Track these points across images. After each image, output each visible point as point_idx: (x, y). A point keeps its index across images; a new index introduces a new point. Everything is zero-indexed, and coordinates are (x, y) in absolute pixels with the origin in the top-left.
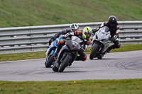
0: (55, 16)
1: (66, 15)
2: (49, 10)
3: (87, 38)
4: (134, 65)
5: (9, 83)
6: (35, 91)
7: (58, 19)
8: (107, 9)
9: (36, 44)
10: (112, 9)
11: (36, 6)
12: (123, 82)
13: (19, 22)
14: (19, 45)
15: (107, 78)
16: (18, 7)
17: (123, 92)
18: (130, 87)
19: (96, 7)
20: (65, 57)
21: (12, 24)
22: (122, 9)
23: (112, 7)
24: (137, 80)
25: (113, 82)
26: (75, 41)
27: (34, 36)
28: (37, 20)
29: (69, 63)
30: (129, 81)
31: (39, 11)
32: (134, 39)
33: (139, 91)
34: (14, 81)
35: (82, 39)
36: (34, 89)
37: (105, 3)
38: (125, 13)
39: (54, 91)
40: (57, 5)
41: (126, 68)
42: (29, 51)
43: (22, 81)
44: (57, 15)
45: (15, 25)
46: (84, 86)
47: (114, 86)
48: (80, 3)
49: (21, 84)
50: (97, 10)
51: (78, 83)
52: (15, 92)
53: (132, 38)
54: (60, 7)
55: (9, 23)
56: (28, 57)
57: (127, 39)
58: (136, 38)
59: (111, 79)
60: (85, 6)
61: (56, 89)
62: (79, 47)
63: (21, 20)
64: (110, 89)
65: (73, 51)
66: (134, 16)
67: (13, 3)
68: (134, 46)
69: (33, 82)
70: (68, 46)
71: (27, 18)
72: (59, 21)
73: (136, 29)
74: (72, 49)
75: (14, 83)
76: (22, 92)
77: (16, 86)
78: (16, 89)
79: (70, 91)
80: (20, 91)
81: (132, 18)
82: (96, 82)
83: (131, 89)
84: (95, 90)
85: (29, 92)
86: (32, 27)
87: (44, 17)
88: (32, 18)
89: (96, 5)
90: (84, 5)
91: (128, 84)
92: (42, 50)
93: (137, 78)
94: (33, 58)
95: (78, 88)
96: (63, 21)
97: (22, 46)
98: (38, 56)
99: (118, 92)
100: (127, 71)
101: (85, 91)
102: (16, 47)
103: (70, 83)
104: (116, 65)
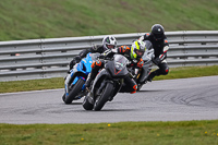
0: (79, 23)
1: (96, 23)
2: (70, 14)
3: (139, 58)
4: (200, 98)
5: (9, 126)
6: (49, 139)
7: (83, 27)
8: (159, 12)
9: (49, 66)
10: (167, 13)
11: (49, 8)
12: (183, 125)
13: (24, 33)
14: (24, 68)
15: (158, 120)
16: (22, 9)
17: (183, 141)
18: (194, 132)
19: (142, 9)
20: (105, 87)
21: (13, 35)
22: (182, 12)
23: (166, 9)
24: (204, 122)
25: (167, 125)
26: (120, 62)
27: (47, 55)
28: (51, 30)
29: (110, 96)
30: (192, 124)
31: (55, 16)
32: (200, 59)
33: (208, 139)
34: (17, 123)
35: (129, 58)
36: (47, 136)
37: (156, 4)
38: (186, 18)
39: (78, 139)
40: (82, 7)
41: (187, 104)
42: (39, 77)
43: (28, 123)
44: (82, 22)
45: (18, 37)
46: (123, 132)
47: (169, 132)
48: (118, 3)
49: (26, 128)
50: (143, 14)
51: (114, 126)
52: (18, 140)
53: (197, 57)
54: (86, 9)
55: (8, 34)
56: (38, 86)
57: (190, 59)
58: (203, 57)
59: (165, 120)
60: (125, 8)
61: (80, 135)
62: (126, 72)
63: (28, 30)
64: (163, 136)
65: (116, 77)
66: (200, 23)
67: (14, 3)
68: (200, 70)
69: (45, 126)
70: (108, 70)
71: (37, 26)
72: (85, 30)
73: (203, 43)
74: (115, 74)
75: (17, 126)
76: (29, 140)
77: (19, 132)
78: (20, 136)
79: (101, 139)
80: (24, 139)
81: (198, 25)
82: (141, 125)
83: (196, 136)
84: (140, 137)
85: (39, 140)
86: (43, 40)
87: (62, 25)
88: (44, 26)
89: (143, 6)
90: (124, 6)
91: (191, 127)
92: (59, 75)
93: (205, 119)
94: (46, 87)
95: (114, 134)
96: (92, 31)
97: (28, 70)
98: (53, 84)
99: (176, 141)
100: (189, 108)
101: (125, 138)
102: (19, 71)
103: (102, 127)
104: (172, 100)
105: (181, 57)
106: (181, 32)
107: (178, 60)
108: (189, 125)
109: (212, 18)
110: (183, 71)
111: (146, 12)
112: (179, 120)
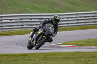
8: (11, 5)
10: (14, 6)
12: (22, 55)
15: (11, 53)
17: (21, 62)
18: (26, 59)
19: (3, 4)
22: (21, 5)
24: (31, 54)
25: (15, 55)
33: (32, 61)
37: (9, 2)
38: (23, 8)
41: (24, 46)
47: (15, 58)
50: (4, 6)
53: (28, 25)
57: (25, 26)
58: (31, 25)
59: (14, 53)
64: (12, 60)
73: (31, 19)
81: (28, 11)
82: (3, 55)
83: (27, 60)
84: (3, 61)
91: (25, 56)
99: (18, 62)
104: (17, 44)
105: (21, 25)
106: (21, 14)
107: (20, 27)
108: (24, 55)
109: (35, 8)
110: (22, 32)
112: (19, 53)
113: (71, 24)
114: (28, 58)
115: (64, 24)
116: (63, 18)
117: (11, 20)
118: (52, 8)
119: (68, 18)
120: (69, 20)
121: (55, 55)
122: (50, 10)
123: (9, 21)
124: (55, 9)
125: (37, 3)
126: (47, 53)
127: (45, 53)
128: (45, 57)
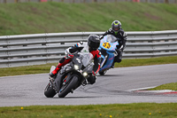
1: (11, 25)
8: (62, 16)
10: (69, 17)
12: (82, 108)
19: (49, 14)
22: (81, 16)
23: (68, 14)
24: (99, 106)
25: (69, 108)
30: (89, 108)
37: (60, 9)
38: (84, 22)
41: (86, 91)
46: (33, 114)
47: (70, 114)
48: (29, 9)
50: (50, 18)
51: (26, 109)
54: (3, 13)
60: (35, 13)
64: (66, 117)
66: (96, 25)
81: (94, 28)
83: (92, 117)
89: (49, 11)
91: (88, 110)
95: (26, 116)
103: (16, 110)
111: (52, 16)
112: (78, 104)
113: (172, 50)
114: (94, 114)
115: (159, 51)
116: (158, 41)
117: (62, 43)
118: (137, 22)
119: (166, 40)
120: (169, 45)
121: (143, 108)
122: (135, 24)
123: (59, 45)
124: (144, 23)
125: (110, 12)
126: (128, 105)
127: (125, 105)
128: (124, 113)
